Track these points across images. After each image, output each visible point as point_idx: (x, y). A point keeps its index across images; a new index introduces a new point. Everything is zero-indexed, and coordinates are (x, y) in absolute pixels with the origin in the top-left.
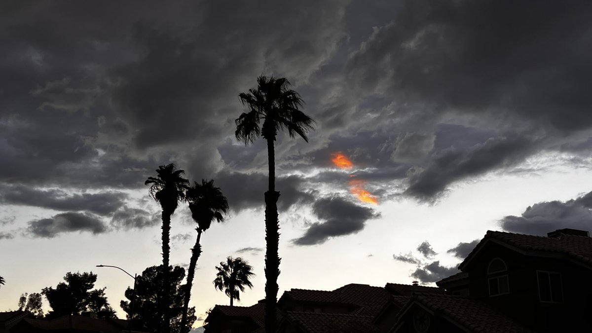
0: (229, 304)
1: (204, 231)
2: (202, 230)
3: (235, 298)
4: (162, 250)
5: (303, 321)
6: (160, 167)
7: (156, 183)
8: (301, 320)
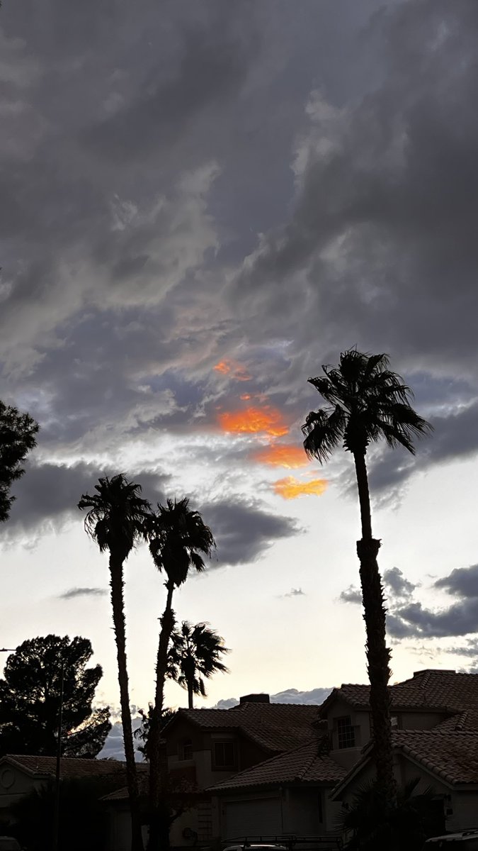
0: (186, 706)
1: (178, 586)
2: (175, 585)
3: (196, 692)
4: (112, 621)
5: (409, 746)
6: (101, 480)
7: (96, 507)
8: (406, 744)
